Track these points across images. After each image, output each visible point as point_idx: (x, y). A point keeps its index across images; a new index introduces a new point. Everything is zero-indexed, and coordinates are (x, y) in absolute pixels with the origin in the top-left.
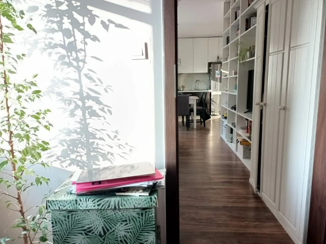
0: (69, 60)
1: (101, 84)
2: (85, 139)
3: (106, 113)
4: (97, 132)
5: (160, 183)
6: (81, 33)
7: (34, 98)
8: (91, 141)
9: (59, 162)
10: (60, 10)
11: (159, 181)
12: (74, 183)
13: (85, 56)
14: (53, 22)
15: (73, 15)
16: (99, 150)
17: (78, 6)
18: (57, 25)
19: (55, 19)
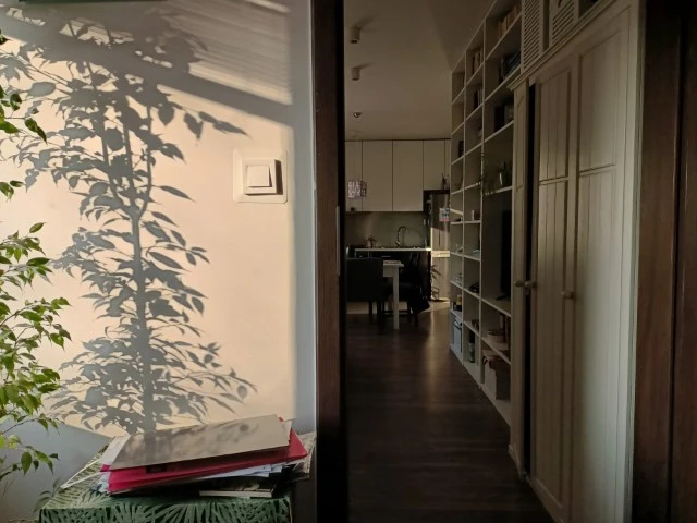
0: (115, 194)
1: (181, 246)
2: (141, 364)
3: (190, 307)
4: (168, 349)
5: (301, 466)
6: (142, 139)
7: (32, 276)
8: (154, 367)
9: (81, 415)
10: (101, 92)
11: (297, 462)
12: (105, 469)
13: (149, 186)
14: (83, 116)
15: (127, 103)
16: (170, 389)
17: (137, 86)
18: (91, 121)
19: (89, 111)
